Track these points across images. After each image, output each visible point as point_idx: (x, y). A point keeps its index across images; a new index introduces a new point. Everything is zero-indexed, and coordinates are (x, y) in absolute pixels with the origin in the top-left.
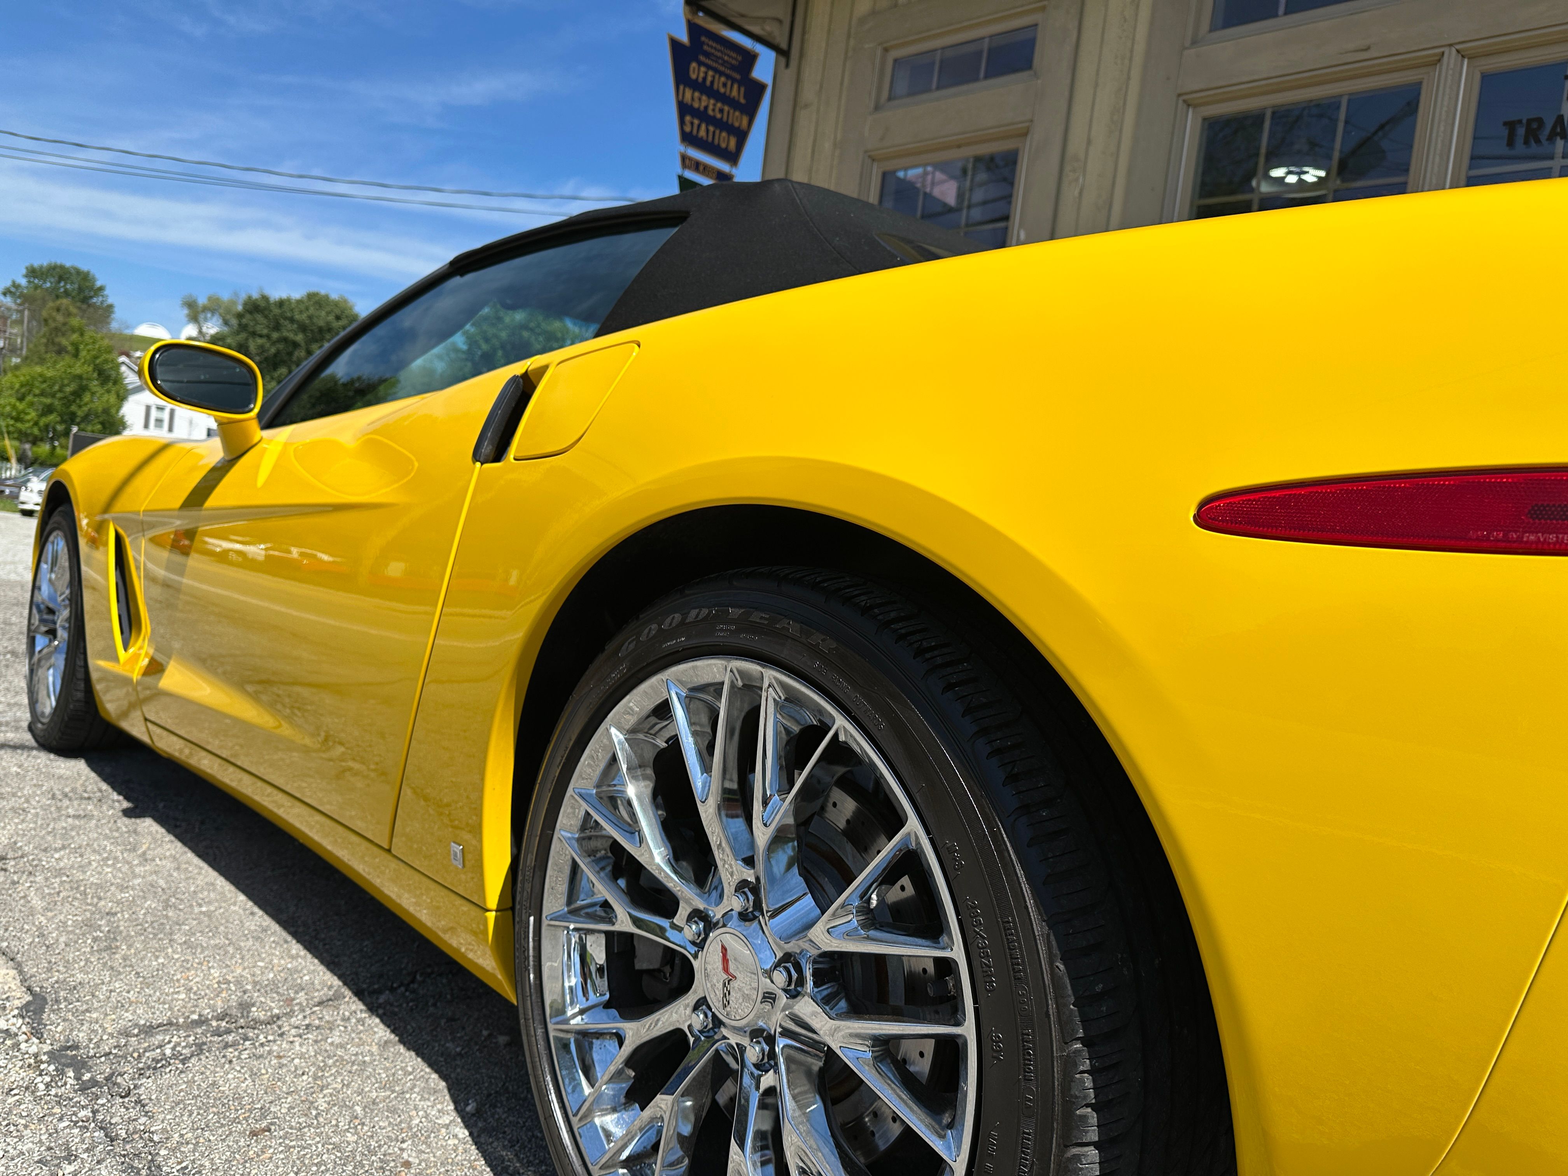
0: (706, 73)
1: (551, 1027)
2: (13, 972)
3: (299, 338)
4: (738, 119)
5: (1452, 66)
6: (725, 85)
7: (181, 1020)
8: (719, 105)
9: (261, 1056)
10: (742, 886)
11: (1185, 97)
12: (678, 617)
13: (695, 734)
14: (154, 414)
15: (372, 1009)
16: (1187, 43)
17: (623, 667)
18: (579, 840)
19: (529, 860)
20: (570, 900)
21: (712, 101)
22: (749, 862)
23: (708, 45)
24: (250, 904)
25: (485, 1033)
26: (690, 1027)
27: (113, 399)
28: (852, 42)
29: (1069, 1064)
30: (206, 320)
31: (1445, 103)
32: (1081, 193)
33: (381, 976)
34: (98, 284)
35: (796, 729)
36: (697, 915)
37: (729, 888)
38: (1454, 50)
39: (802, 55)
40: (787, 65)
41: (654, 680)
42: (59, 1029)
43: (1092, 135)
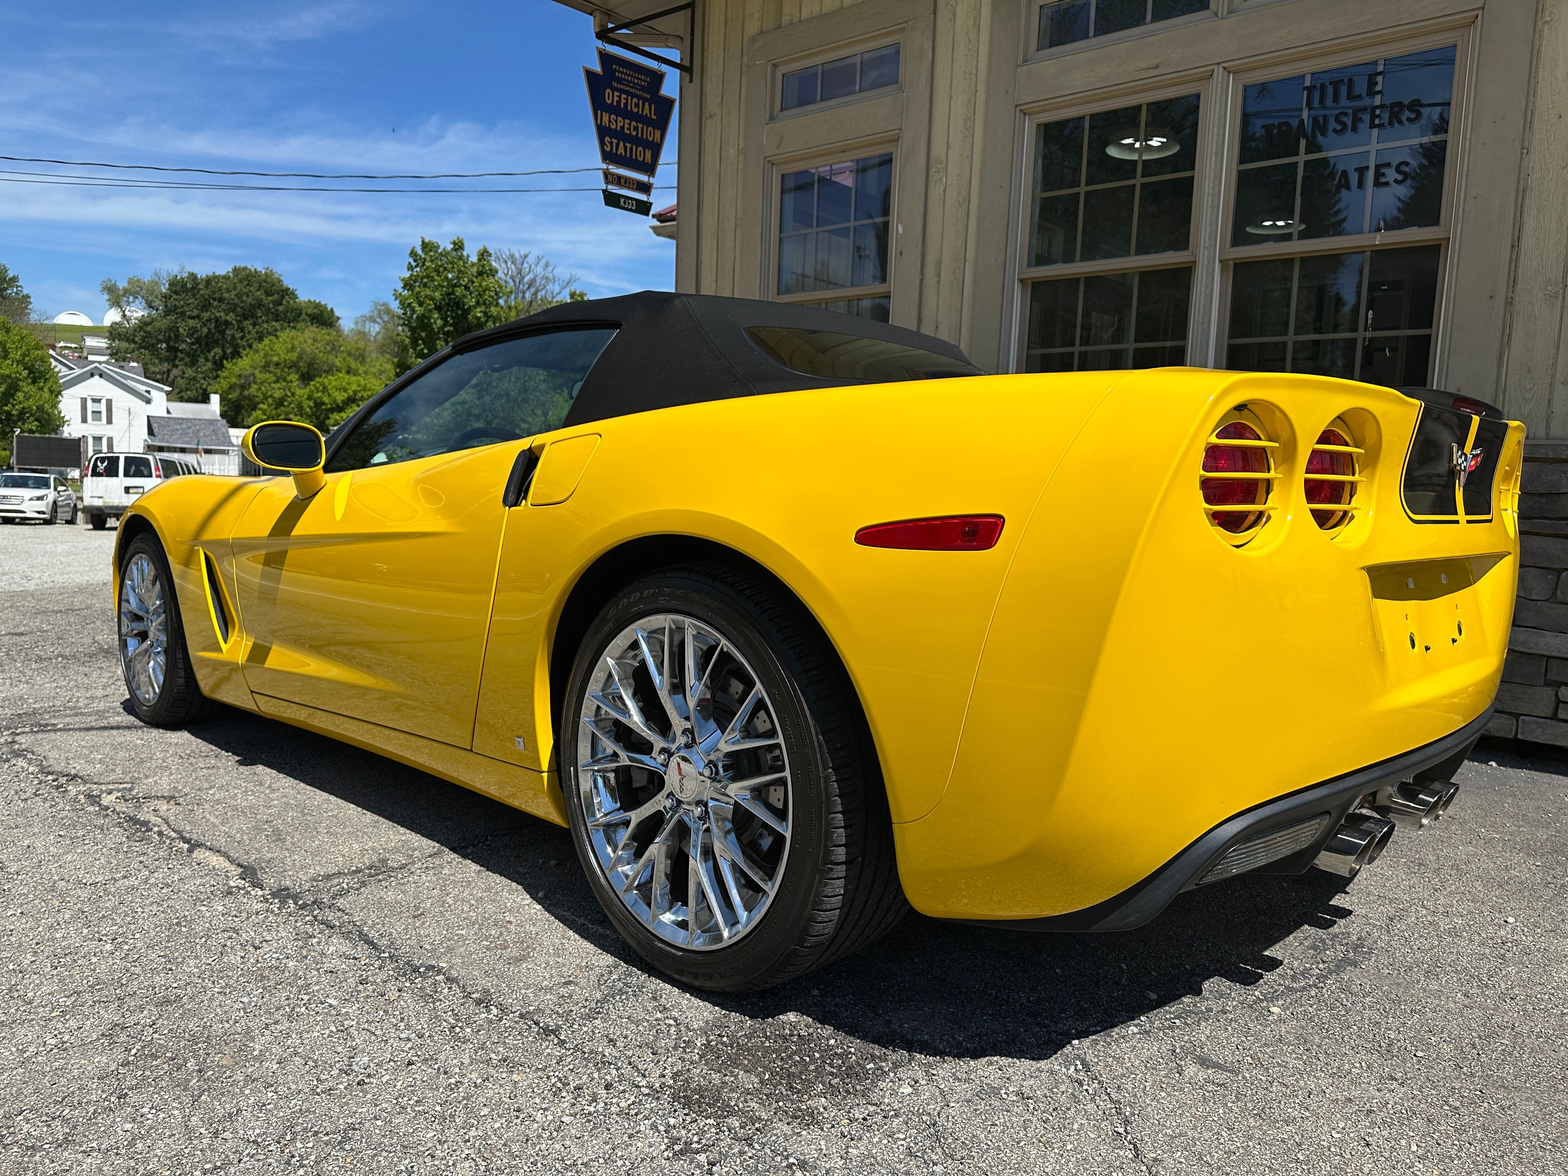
0: (620, 97)
1: (589, 825)
2: (222, 859)
3: (230, 317)
4: (652, 134)
5: (1220, 80)
6: (637, 105)
7: (346, 871)
8: (634, 123)
9: (404, 884)
10: (685, 731)
11: (1022, 108)
12: (638, 594)
13: (653, 657)
14: (91, 407)
15: (464, 857)
16: (1020, 62)
17: (611, 624)
18: (594, 722)
19: (566, 736)
20: (593, 756)
21: (627, 121)
22: (687, 719)
23: (619, 72)
24: (359, 809)
25: (541, 861)
26: (665, 807)
27: (46, 395)
28: (745, 59)
29: (827, 779)
30: (129, 304)
31: (1217, 111)
32: (944, 191)
33: (464, 839)
34: (11, 274)
35: (705, 648)
36: (663, 750)
37: (679, 733)
38: (1221, 69)
39: (703, 71)
40: (691, 81)
41: (628, 629)
42: (272, 881)
43: (950, 140)
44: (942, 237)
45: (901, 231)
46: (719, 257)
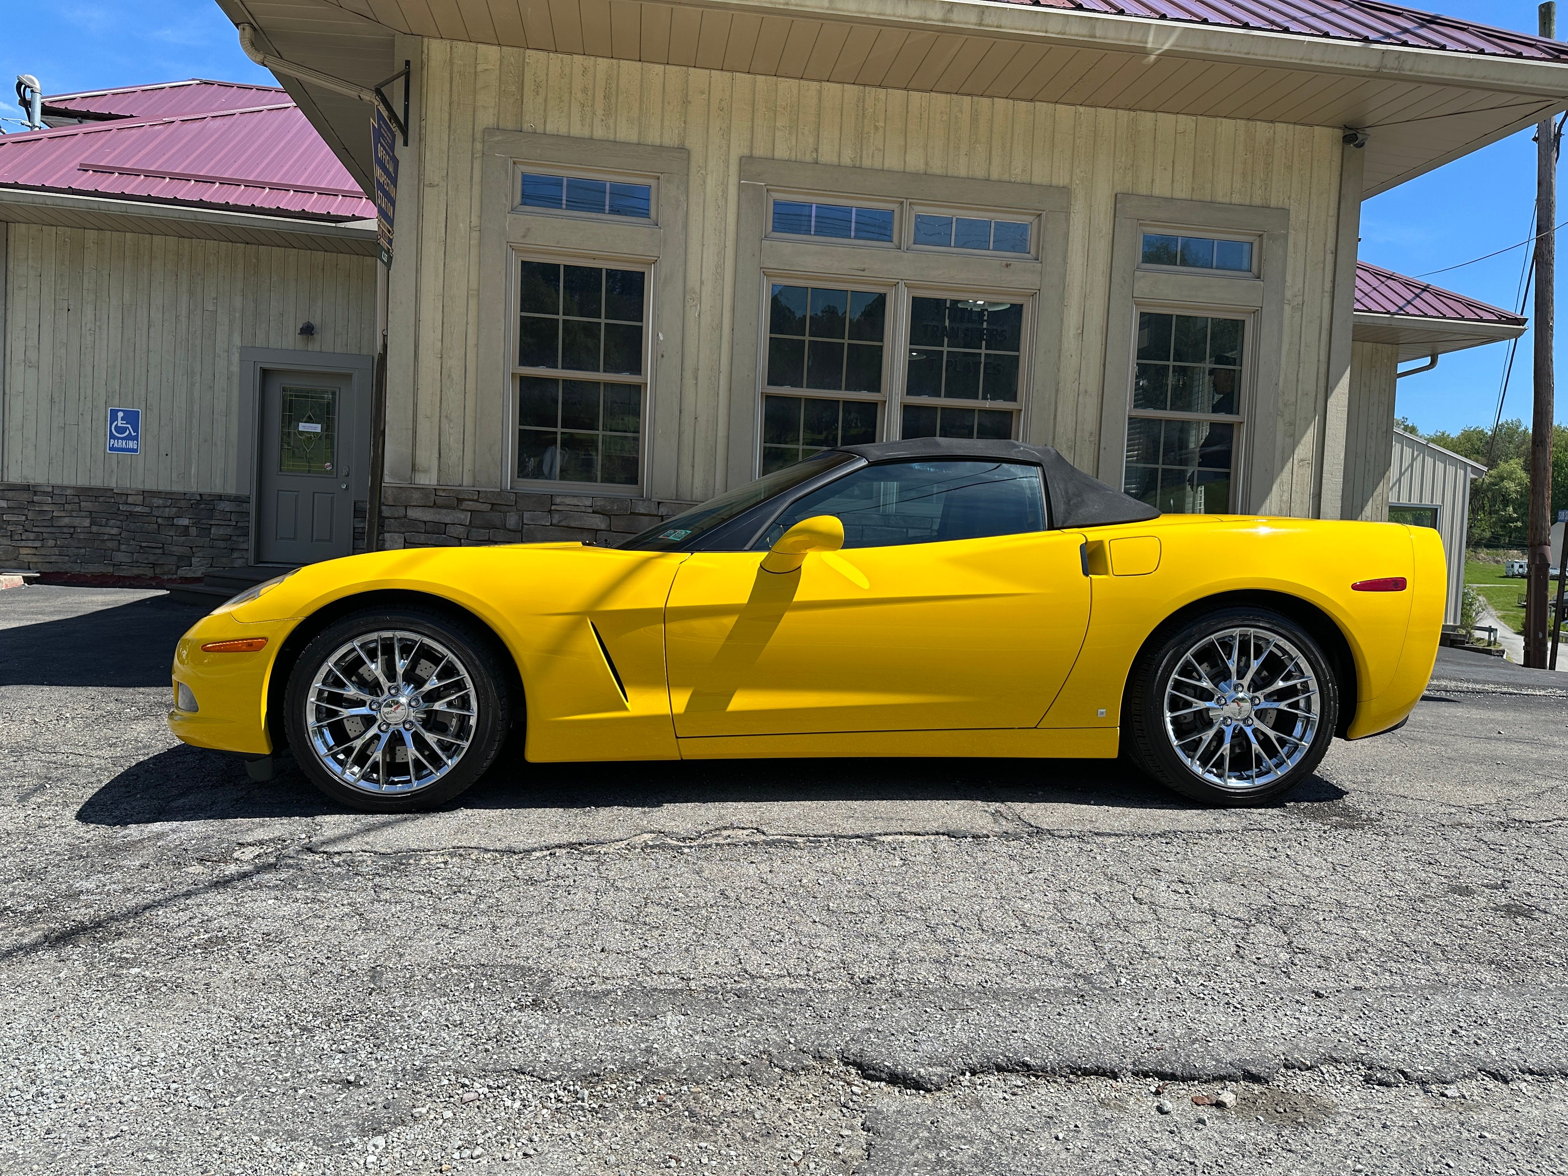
5: (902, 290)
11: (765, 270)
16: (760, 236)
28: (479, 146)
32: (699, 315)
38: (901, 283)
39: (421, 140)
40: (406, 143)
41: (1207, 638)
43: (703, 278)
44: (699, 350)
45: (661, 338)
46: (445, 320)
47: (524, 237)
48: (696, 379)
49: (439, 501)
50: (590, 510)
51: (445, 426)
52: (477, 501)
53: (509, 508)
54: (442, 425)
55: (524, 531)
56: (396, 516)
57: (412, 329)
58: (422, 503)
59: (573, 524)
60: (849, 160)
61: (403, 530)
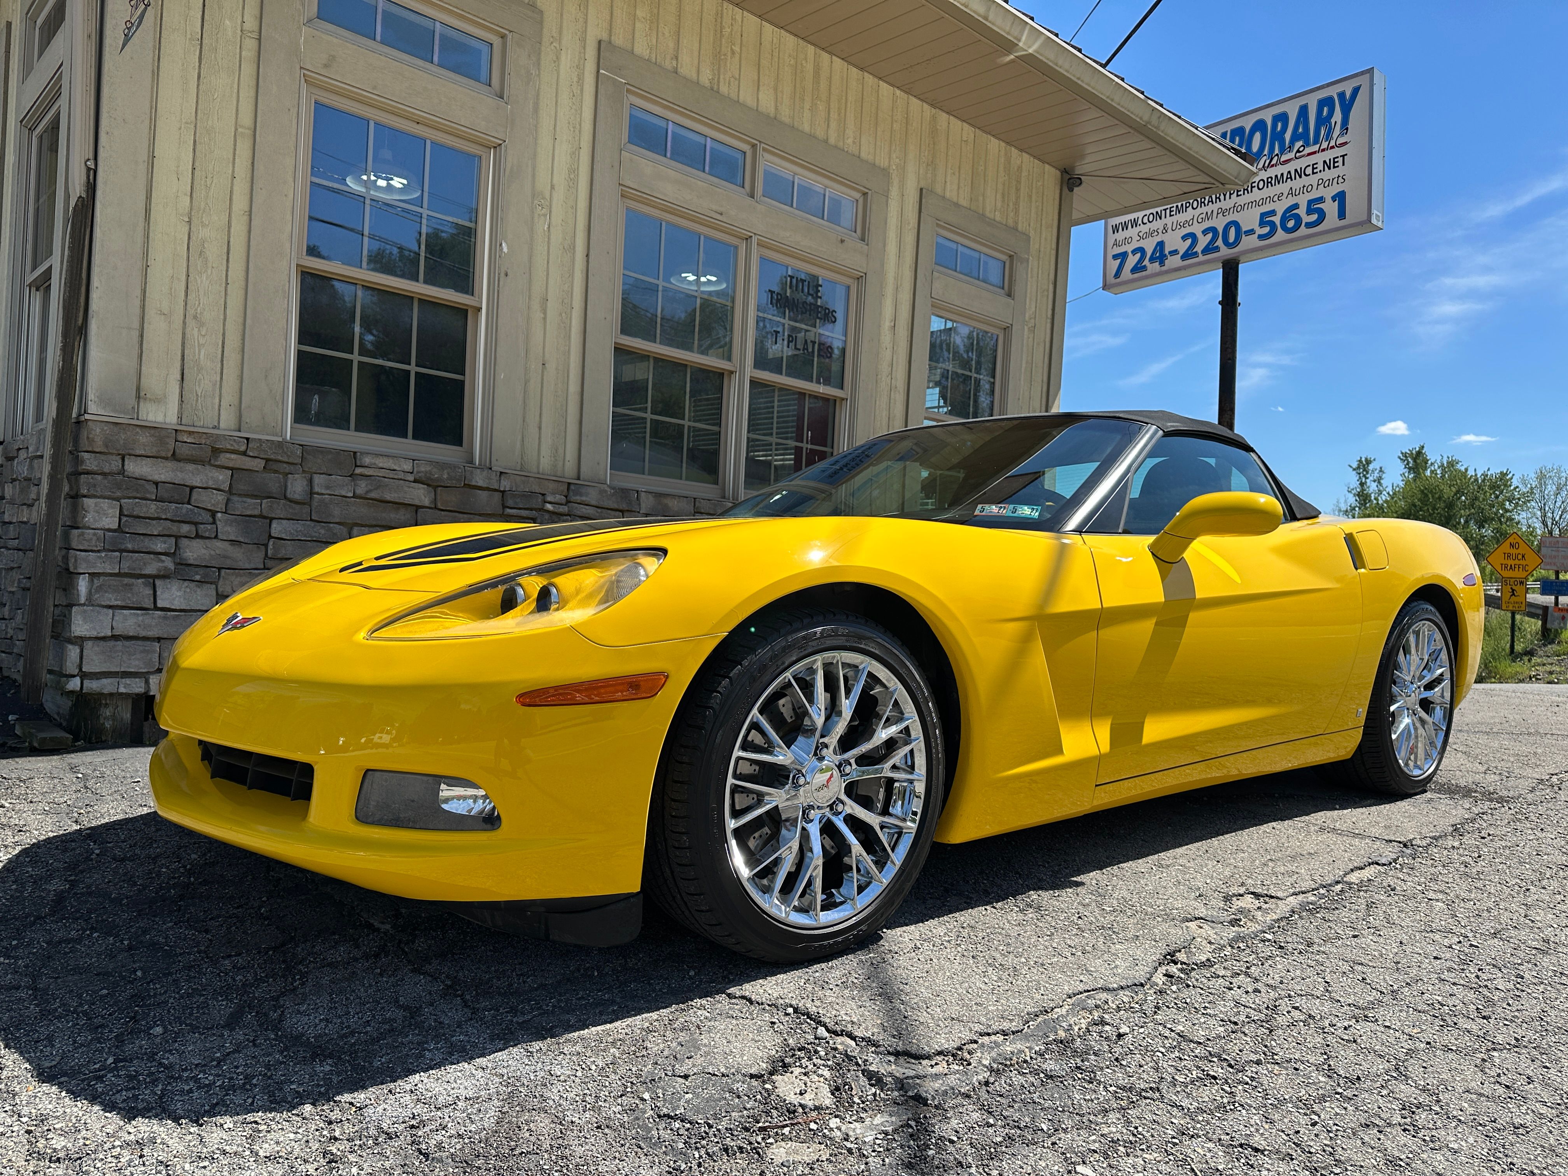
11: (623, 188)
16: (623, 146)
43: (555, 181)
44: (548, 274)
45: (505, 250)
46: (197, 164)
47: (326, 66)
48: (545, 313)
49: (183, 450)
50: (411, 478)
51: (193, 331)
52: (244, 453)
53: (292, 467)
54: (188, 330)
55: (315, 504)
56: (106, 470)
57: (142, 168)
58: (153, 451)
59: (388, 497)
60: (707, 81)
61: (119, 494)
